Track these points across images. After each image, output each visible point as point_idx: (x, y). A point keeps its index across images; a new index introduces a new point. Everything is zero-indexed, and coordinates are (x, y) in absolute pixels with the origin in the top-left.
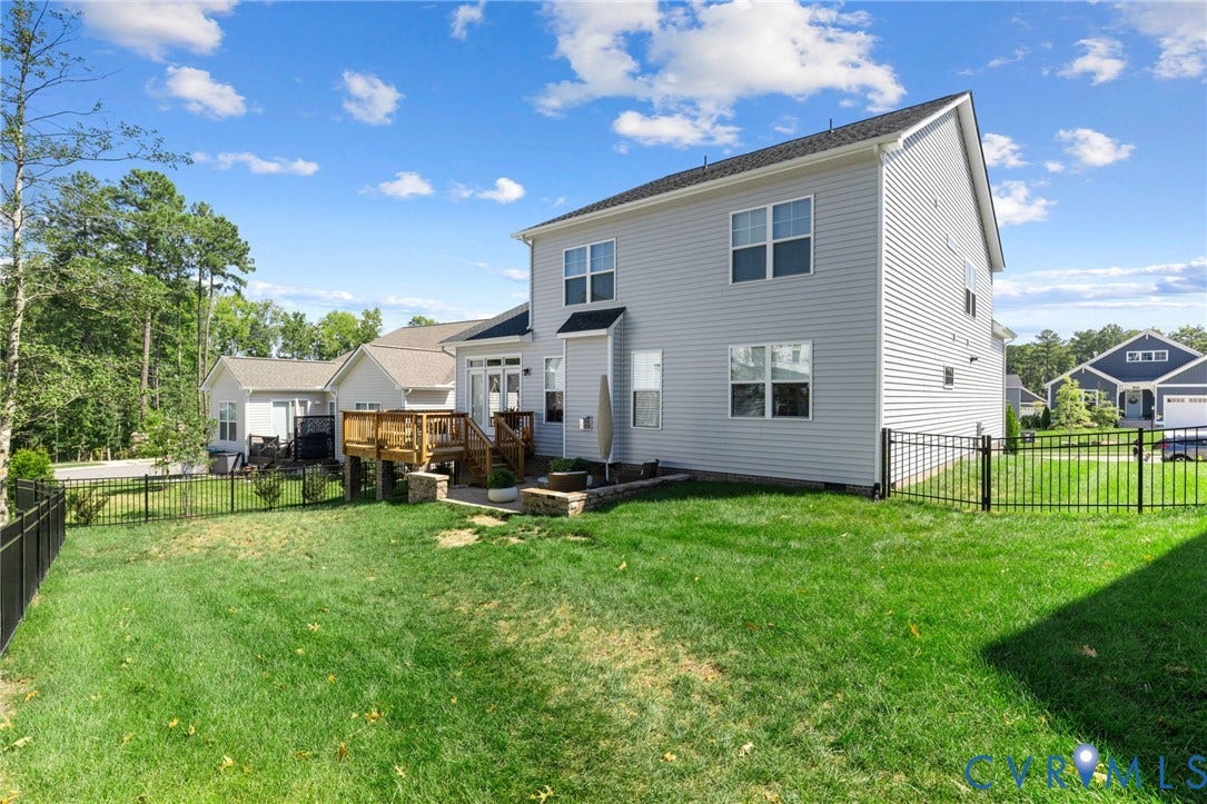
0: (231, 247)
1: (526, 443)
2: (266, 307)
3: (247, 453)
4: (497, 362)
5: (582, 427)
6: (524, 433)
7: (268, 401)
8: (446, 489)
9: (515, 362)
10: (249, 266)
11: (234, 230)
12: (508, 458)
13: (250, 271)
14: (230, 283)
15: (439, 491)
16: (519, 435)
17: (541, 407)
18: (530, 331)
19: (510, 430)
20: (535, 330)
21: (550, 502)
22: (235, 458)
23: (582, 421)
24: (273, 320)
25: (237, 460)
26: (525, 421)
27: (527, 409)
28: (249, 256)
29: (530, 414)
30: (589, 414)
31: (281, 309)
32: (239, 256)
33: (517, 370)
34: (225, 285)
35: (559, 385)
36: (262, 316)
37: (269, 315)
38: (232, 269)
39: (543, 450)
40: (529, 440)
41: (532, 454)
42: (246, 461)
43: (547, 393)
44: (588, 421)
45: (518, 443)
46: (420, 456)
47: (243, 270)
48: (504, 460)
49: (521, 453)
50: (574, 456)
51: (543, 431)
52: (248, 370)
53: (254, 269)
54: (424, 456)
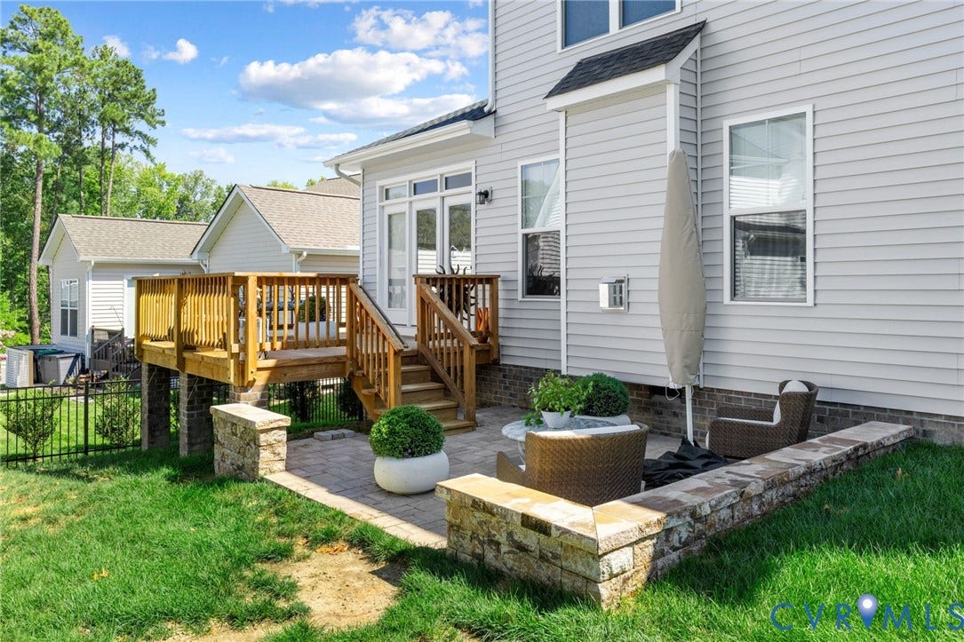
0: (134, 96)
1: (483, 340)
2: (197, 180)
3: (88, 355)
4: (430, 186)
5: (604, 302)
6: (479, 320)
7: (121, 278)
8: (283, 450)
9: (464, 180)
10: (158, 118)
11: (138, 75)
12: (442, 372)
13: (157, 125)
14: (138, 142)
15: (265, 455)
16: (467, 324)
17: (511, 267)
18: (490, 113)
19: (449, 315)
20: (500, 112)
21: (531, 539)
22: (71, 360)
23: (604, 290)
24: (204, 194)
25: (73, 365)
26: (480, 294)
27: (484, 271)
28: (158, 105)
29: (490, 280)
30: (621, 274)
31: (213, 182)
32: (144, 106)
33: (466, 196)
34: (131, 145)
35: (550, 219)
36: (192, 189)
37: (199, 189)
38: (139, 125)
39: (518, 352)
40: (488, 334)
41: (496, 362)
42: (87, 367)
43: (526, 236)
44: (619, 290)
45: (461, 339)
46: (242, 368)
47: (149, 123)
48: (435, 377)
49: (469, 361)
50: (585, 369)
51: (516, 315)
52: (95, 234)
53: (163, 123)
54: (251, 368)
